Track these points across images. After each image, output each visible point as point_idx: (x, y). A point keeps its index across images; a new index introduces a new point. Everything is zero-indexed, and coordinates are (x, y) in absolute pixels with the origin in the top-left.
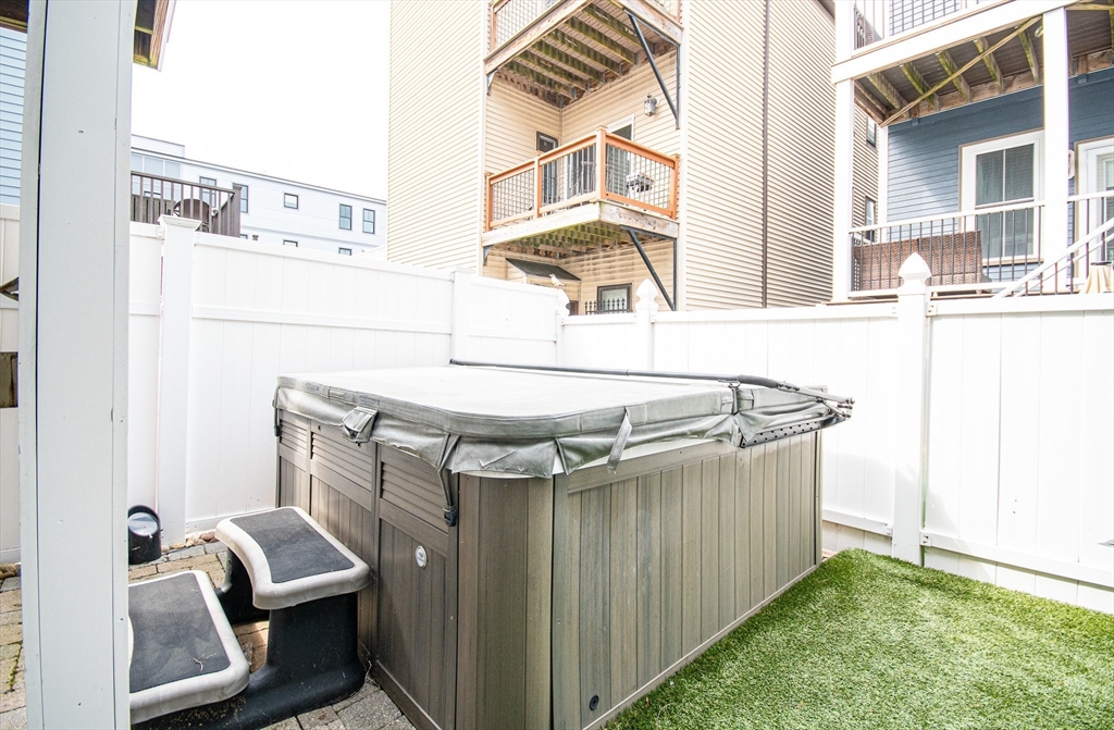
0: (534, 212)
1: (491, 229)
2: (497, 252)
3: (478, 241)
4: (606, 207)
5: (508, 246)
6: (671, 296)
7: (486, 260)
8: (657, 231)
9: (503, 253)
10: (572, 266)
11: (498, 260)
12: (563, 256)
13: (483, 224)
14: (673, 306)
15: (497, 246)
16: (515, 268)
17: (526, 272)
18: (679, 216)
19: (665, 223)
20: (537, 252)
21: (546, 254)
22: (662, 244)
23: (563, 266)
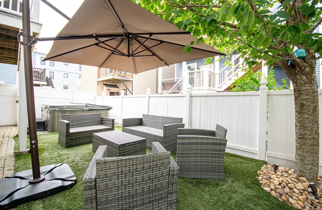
0: (105, 75)
1: (99, 78)
2: (101, 82)
3: (96, 80)
4: (114, 76)
5: (103, 81)
6: (132, 92)
7: (98, 84)
8: (127, 79)
9: (102, 82)
10: (118, 85)
11: (101, 84)
12: (117, 83)
13: (97, 77)
14: (132, 94)
15: (101, 81)
16: (104, 86)
17: (106, 87)
18: (133, 76)
19: (130, 78)
20: (110, 82)
21: (113, 83)
22: (130, 82)
23: (117, 85)
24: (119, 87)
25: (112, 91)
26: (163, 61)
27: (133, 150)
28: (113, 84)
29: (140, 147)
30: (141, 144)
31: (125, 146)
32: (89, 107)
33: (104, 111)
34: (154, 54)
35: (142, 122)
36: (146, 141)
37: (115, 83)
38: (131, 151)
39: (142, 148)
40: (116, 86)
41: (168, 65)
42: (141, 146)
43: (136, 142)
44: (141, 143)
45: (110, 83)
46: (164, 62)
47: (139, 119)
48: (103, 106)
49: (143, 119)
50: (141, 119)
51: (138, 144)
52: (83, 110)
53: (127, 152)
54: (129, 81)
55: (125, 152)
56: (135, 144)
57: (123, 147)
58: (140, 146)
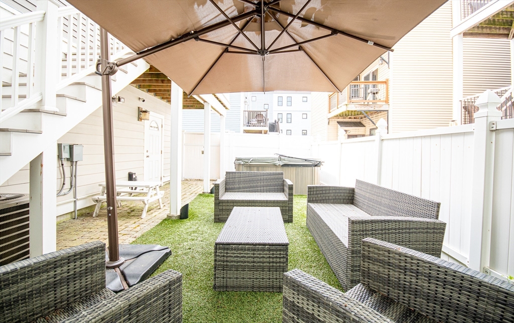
0: (336, 108)
1: (330, 112)
2: (333, 119)
3: (325, 117)
4: (349, 106)
5: (337, 116)
7: (329, 123)
8: (379, 109)
9: (335, 119)
10: (364, 122)
11: (334, 123)
12: (361, 118)
16: (338, 125)
17: (341, 126)
18: (390, 101)
19: (381, 106)
20: (350, 118)
21: (355, 118)
22: (383, 113)
23: (362, 122)
24: (365, 125)
25: (352, 133)
26: (367, 41)
27: (248, 262)
28: (355, 120)
29: (268, 260)
30: (273, 254)
31: (228, 249)
32: (284, 160)
33: (309, 168)
34: (335, 31)
35: (353, 196)
36: (287, 249)
37: (358, 118)
38: (242, 262)
39: (276, 263)
40: (360, 124)
41: (388, 48)
42: (273, 258)
43: (256, 245)
44: (273, 250)
45: (350, 120)
46: (371, 43)
47: (345, 189)
48: (306, 160)
49: (356, 191)
50: (352, 191)
51: (264, 250)
52: (275, 165)
53: (232, 262)
54: (381, 111)
55: (227, 261)
56: (254, 250)
57: (224, 249)
58: (270, 257)
